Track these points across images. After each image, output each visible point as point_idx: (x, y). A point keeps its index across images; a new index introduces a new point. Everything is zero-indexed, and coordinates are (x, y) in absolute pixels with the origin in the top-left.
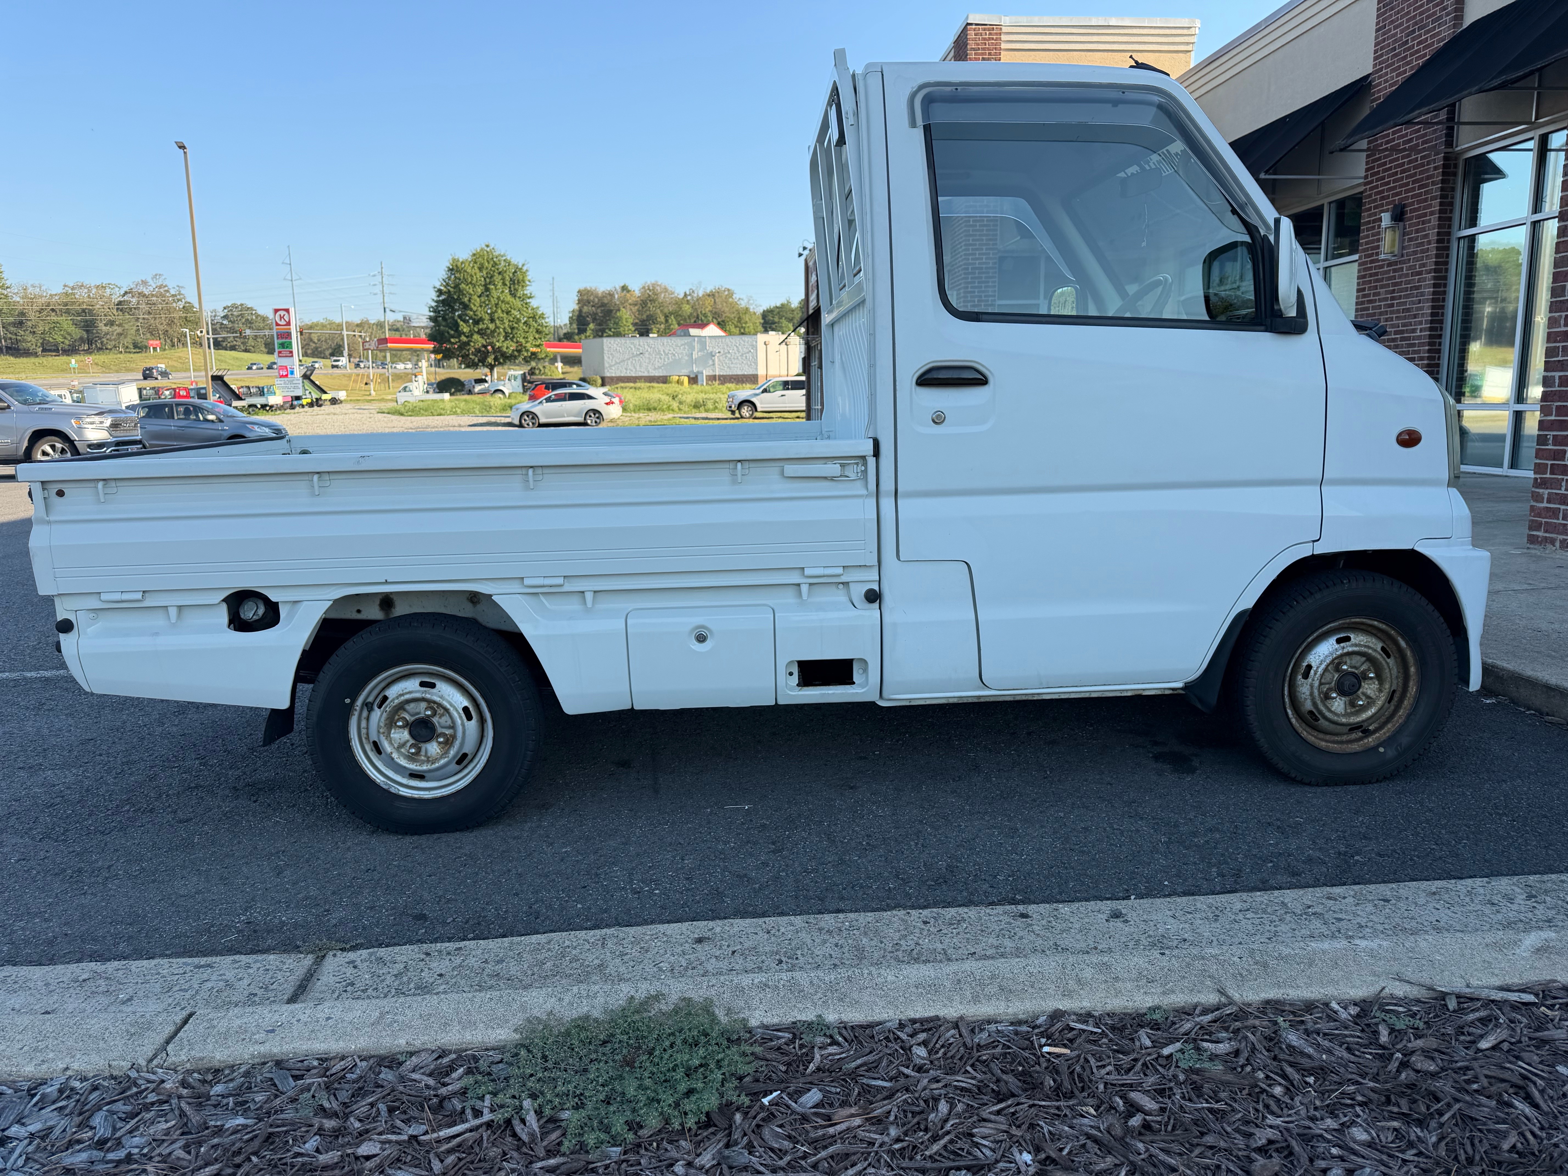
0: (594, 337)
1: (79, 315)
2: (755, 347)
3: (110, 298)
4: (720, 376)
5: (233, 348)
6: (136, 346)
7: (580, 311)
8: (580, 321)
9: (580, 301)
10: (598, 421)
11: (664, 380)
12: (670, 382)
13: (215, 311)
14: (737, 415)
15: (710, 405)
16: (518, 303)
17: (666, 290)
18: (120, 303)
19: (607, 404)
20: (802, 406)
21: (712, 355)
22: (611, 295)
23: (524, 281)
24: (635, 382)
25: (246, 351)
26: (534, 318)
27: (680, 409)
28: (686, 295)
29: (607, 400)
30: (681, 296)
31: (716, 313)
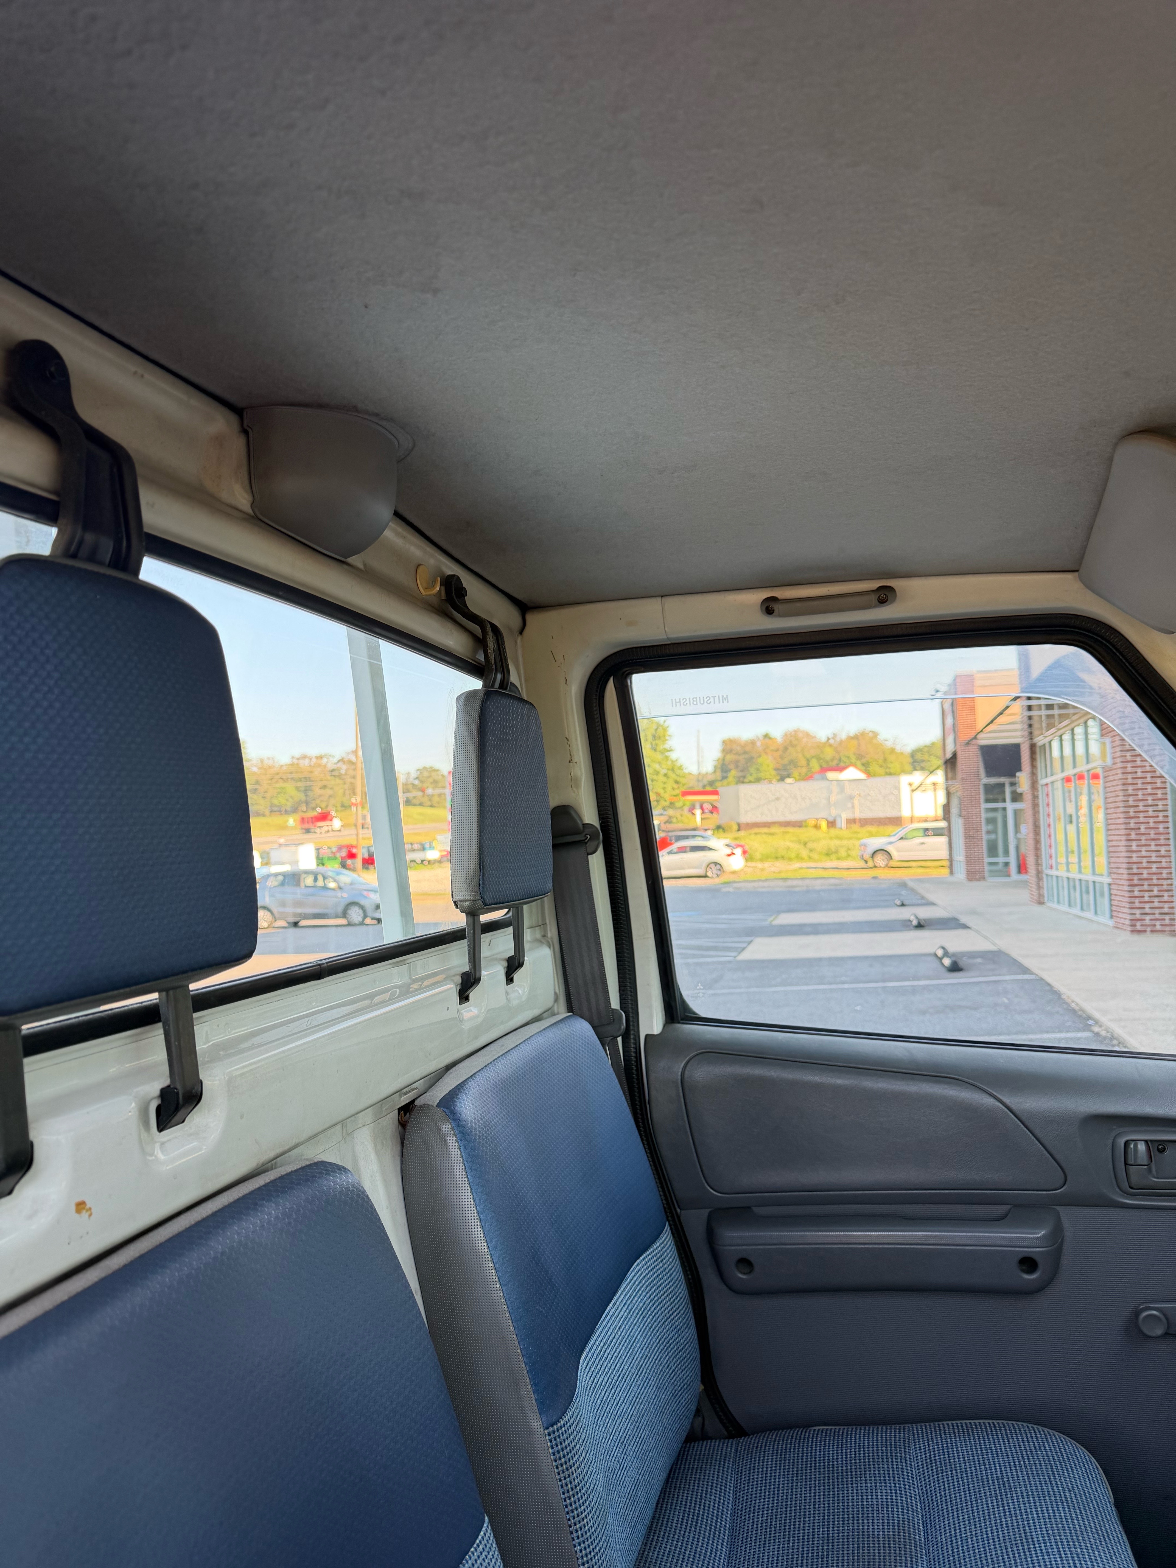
0: (737, 783)
1: (300, 780)
2: (898, 788)
3: (325, 766)
4: (860, 820)
5: (421, 804)
6: (343, 806)
7: (724, 760)
8: (723, 768)
9: (724, 750)
10: (719, 873)
11: (799, 824)
12: (806, 826)
13: (408, 774)
14: (870, 864)
15: (843, 853)
16: (659, 757)
17: (808, 735)
18: (333, 770)
19: (729, 855)
20: (944, 853)
21: (851, 798)
22: (753, 743)
23: (664, 736)
24: (769, 827)
25: (431, 806)
26: (673, 770)
27: (810, 857)
28: (829, 739)
29: (729, 851)
30: (824, 740)
31: (859, 755)
